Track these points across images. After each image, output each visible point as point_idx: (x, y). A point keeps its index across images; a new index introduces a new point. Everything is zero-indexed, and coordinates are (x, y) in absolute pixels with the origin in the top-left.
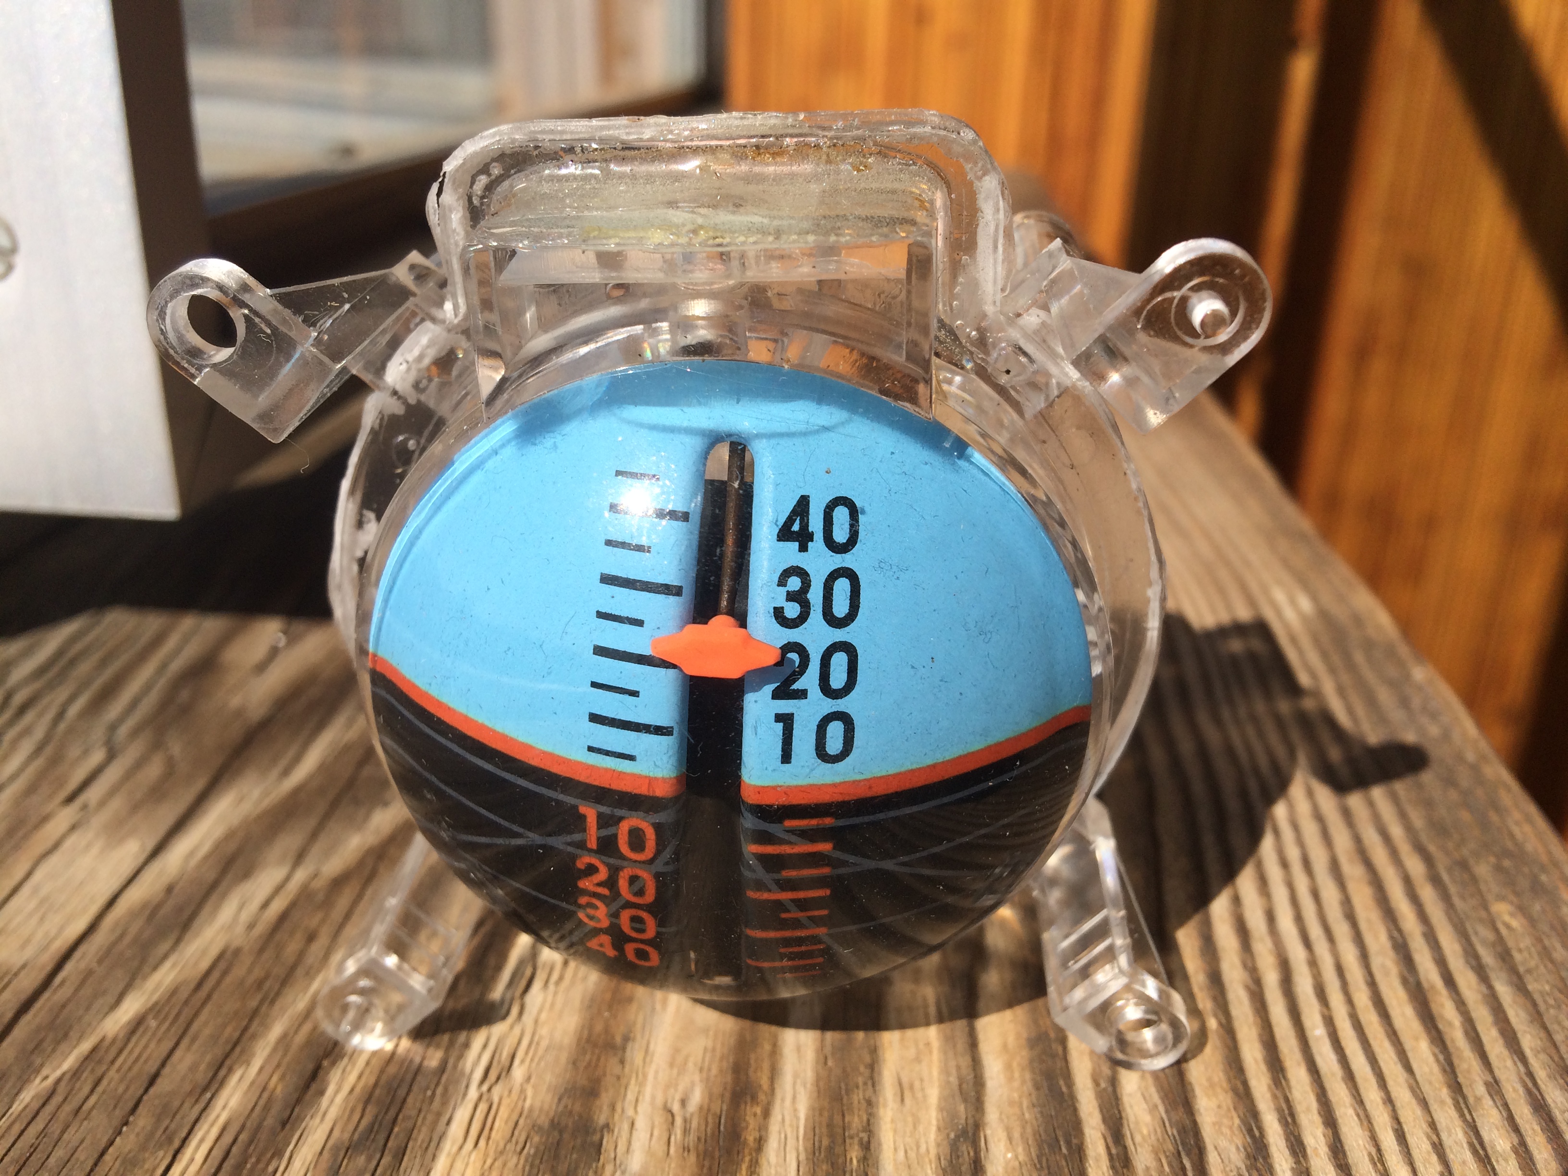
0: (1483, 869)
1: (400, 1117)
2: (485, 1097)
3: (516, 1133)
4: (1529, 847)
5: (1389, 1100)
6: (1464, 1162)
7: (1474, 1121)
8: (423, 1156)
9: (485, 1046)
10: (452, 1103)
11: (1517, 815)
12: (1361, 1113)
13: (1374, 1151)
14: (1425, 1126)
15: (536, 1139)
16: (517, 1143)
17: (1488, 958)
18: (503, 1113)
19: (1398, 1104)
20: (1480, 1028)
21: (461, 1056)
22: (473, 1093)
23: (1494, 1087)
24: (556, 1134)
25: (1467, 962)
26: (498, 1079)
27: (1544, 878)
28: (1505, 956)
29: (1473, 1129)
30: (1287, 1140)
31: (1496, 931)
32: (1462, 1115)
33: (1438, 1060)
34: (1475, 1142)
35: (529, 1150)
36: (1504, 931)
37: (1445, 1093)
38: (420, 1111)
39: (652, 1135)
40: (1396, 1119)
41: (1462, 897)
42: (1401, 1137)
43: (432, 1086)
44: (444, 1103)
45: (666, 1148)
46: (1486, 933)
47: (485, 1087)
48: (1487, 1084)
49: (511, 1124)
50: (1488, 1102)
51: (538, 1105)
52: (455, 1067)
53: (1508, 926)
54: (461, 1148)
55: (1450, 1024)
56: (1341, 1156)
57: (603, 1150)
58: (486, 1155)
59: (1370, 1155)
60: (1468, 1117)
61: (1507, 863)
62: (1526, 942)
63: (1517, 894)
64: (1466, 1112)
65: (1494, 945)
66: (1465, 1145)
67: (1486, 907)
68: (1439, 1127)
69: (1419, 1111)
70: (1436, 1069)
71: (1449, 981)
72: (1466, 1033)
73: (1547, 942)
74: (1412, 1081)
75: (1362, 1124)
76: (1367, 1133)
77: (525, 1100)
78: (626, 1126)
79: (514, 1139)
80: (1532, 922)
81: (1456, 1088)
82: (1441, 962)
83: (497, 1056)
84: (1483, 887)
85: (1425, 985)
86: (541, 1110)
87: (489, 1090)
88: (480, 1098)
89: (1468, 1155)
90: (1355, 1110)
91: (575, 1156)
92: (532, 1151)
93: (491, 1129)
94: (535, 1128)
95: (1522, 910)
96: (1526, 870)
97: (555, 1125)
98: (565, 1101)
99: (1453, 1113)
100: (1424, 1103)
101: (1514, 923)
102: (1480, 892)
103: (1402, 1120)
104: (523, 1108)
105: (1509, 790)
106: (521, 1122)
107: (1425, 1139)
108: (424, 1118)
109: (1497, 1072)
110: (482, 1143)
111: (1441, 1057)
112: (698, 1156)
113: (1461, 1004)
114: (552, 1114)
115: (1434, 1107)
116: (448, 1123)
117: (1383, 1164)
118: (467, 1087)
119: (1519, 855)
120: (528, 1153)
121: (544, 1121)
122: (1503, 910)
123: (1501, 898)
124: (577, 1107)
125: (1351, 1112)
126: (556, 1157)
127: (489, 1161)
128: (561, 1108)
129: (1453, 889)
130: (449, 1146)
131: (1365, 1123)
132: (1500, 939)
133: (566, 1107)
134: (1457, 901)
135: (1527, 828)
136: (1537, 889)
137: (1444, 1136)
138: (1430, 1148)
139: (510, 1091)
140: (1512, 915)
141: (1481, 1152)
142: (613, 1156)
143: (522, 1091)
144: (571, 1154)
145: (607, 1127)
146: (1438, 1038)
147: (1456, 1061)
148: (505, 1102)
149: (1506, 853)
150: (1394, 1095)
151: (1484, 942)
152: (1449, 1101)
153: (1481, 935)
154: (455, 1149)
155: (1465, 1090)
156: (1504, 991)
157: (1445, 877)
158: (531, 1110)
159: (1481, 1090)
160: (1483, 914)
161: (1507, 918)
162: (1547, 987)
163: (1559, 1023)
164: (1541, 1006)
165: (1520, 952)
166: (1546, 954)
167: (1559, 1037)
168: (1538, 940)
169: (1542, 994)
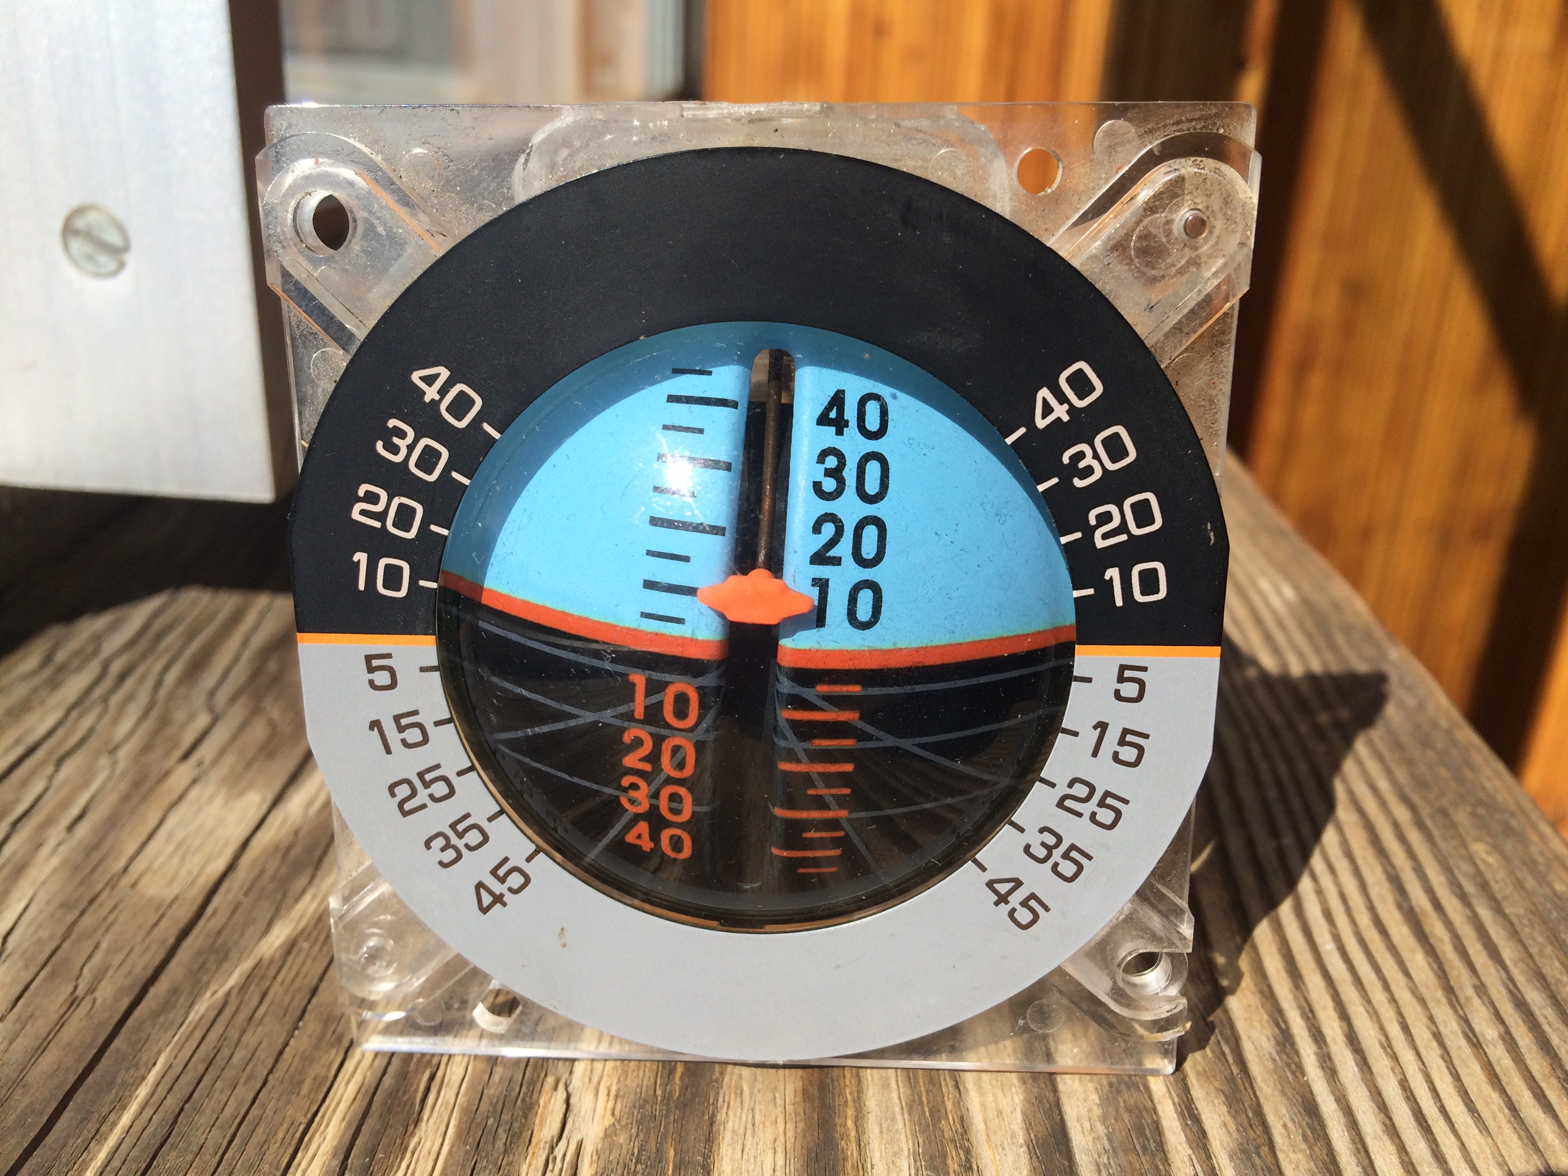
0: (1461, 816)
4: (1500, 798)
5: (1393, 1000)
6: (1460, 1048)
7: (1466, 1015)
12: (1371, 1011)
13: (1383, 1040)
14: (1425, 1020)
17: (1470, 888)
19: (1401, 1003)
20: (1466, 943)
23: (1482, 990)
25: (1453, 891)
27: (1514, 823)
28: (1484, 886)
29: (1465, 1021)
30: (1310, 1031)
31: (1476, 866)
32: (1455, 1011)
33: (1432, 969)
34: (1468, 1031)
36: (1482, 867)
37: (1440, 994)
40: (1400, 1014)
41: (1444, 838)
42: (1405, 1028)
46: (1465, 867)
48: (1475, 987)
50: (1476, 1000)
53: (1486, 863)
55: (1441, 940)
56: (1355, 1043)
59: (1380, 1042)
60: (1461, 1013)
61: (1481, 811)
62: (1501, 875)
63: (1492, 836)
64: (1459, 1008)
65: (1474, 878)
66: (1460, 1035)
67: (1464, 844)
68: (1437, 1021)
69: (1419, 1009)
70: (1431, 975)
71: (1437, 906)
72: (1456, 948)
73: (1519, 874)
74: (1411, 985)
76: (1377, 1027)
80: (1506, 858)
81: (1449, 990)
82: (1430, 891)
84: (1461, 830)
85: (1417, 909)
89: (1463, 1042)
90: (1365, 1007)
95: (1496, 848)
96: (1497, 816)
99: (1448, 1009)
100: (1423, 1002)
101: (1491, 859)
102: (1459, 835)
103: (1405, 1015)
107: (1425, 1029)
109: (1483, 977)
111: (1435, 966)
113: (1449, 924)
115: (1431, 1005)
117: (1390, 1047)
119: (1491, 805)
122: (1480, 849)
123: (1478, 839)
125: (1361, 1009)
129: (1435, 832)
131: (1374, 1018)
132: (1479, 873)
134: (1439, 841)
135: (1498, 783)
136: (1509, 832)
137: (1442, 1028)
138: (1430, 1036)
140: (1487, 853)
141: (1474, 1039)
146: (1431, 951)
147: (1447, 969)
149: (1481, 803)
150: (1396, 996)
151: (1466, 875)
152: (1444, 1000)
153: (1462, 869)
155: (1458, 992)
156: (1485, 914)
157: (1428, 822)
159: (1470, 991)
160: (1464, 852)
161: (1483, 855)
162: (1522, 911)
163: (1533, 939)
164: (1518, 926)
165: (1497, 882)
166: (1519, 884)
167: (1534, 950)
168: (1512, 873)
169: (1518, 916)
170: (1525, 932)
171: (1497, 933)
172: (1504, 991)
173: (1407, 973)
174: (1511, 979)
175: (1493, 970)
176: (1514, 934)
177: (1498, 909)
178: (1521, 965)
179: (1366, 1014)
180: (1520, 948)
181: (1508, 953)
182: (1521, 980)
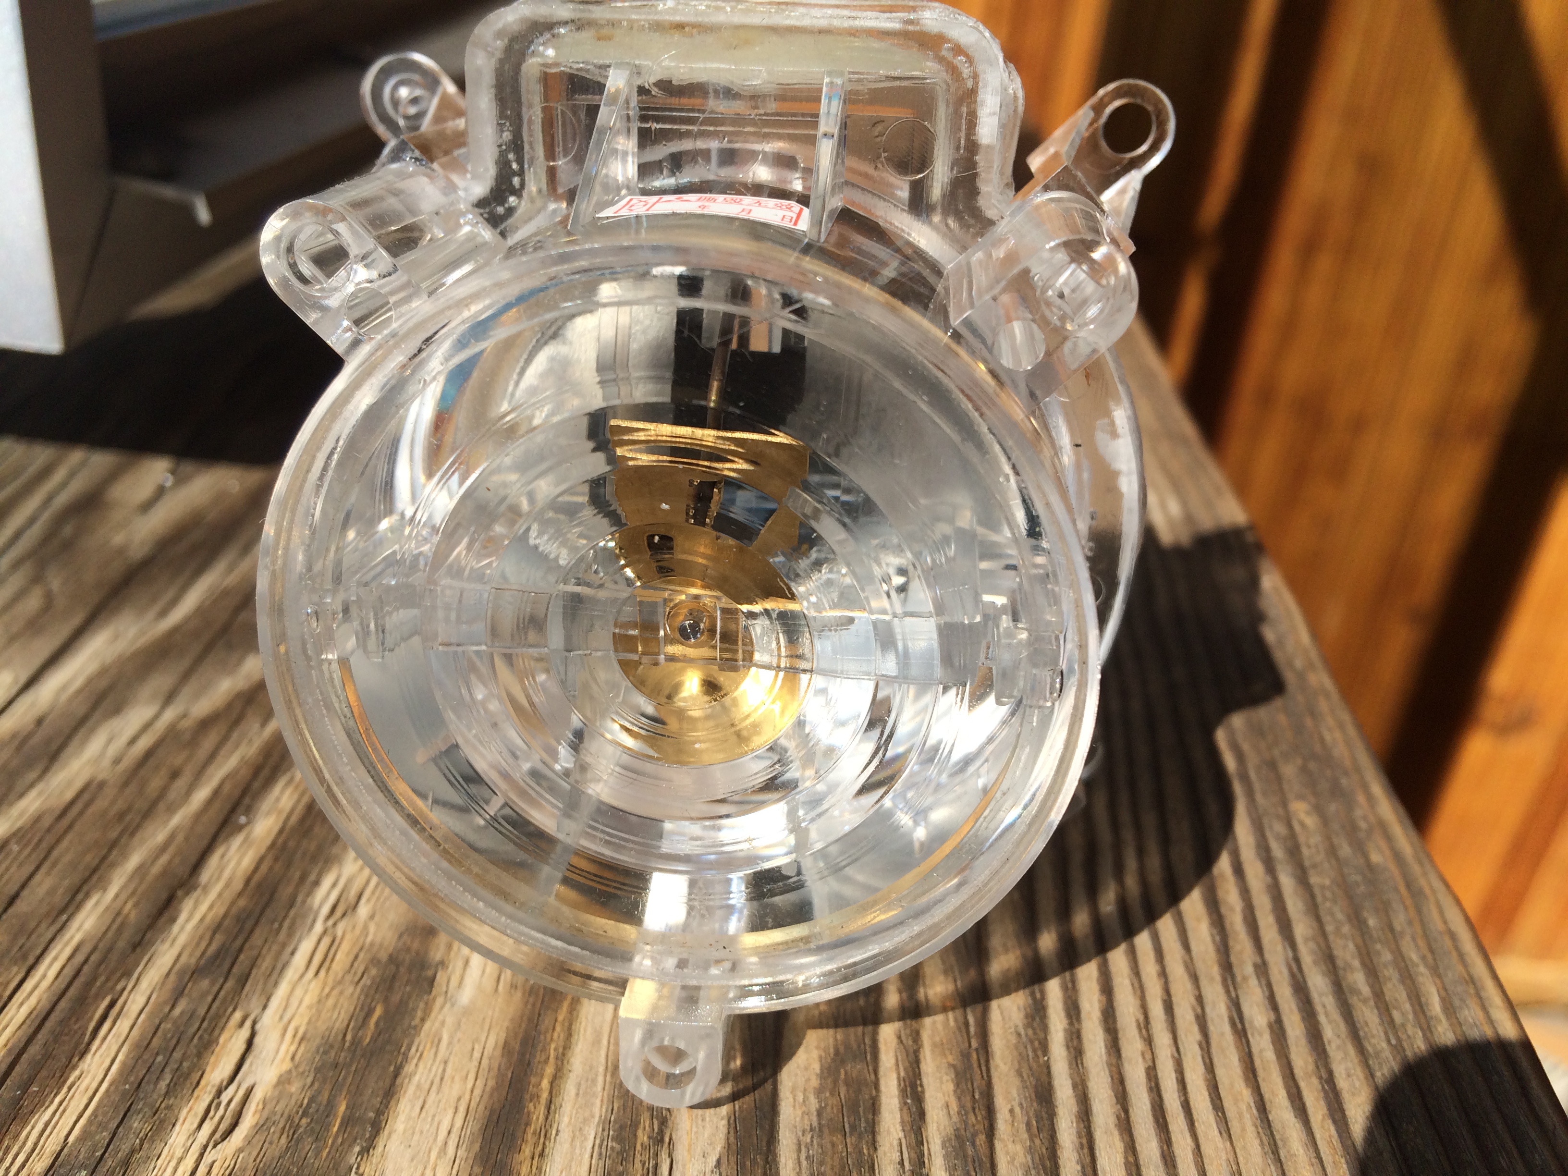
0: (1289, 770)
1: (247, 946)
2: (330, 931)
3: (356, 964)
4: (1336, 753)
5: (1163, 974)
6: (1222, 1034)
7: (1237, 997)
8: (265, 983)
9: (334, 885)
10: (298, 934)
11: (1330, 721)
12: (1137, 985)
13: (1141, 1018)
14: (1192, 999)
15: (373, 971)
16: (355, 973)
17: (1278, 851)
18: (345, 946)
19: (1171, 978)
20: (1259, 914)
21: (309, 893)
22: (319, 927)
23: (1262, 969)
24: (393, 968)
25: (1258, 854)
26: (344, 915)
27: (1344, 781)
28: (1294, 851)
29: (1236, 1005)
30: (1065, 1003)
31: (1290, 826)
32: (1228, 992)
33: (1214, 941)
34: (1236, 1017)
35: (367, 981)
36: (1297, 828)
37: (1216, 971)
38: (266, 941)
39: (483, 972)
40: (1167, 991)
41: (1265, 794)
42: (1169, 1007)
43: (280, 919)
44: (290, 935)
45: (495, 984)
46: (1279, 828)
47: (330, 923)
48: (1256, 966)
49: (352, 957)
50: (1253, 982)
51: (378, 940)
52: (304, 902)
53: (1302, 824)
54: (302, 976)
55: (1232, 909)
56: (1111, 1021)
57: (435, 984)
58: (325, 984)
59: (1137, 1021)
60: (1233, 994)
61: (1312, 765)
62: (1316, 839)
63: (1316, 794)
64: (1231, 989)
65: (1286, 840)
66: (1226, 1020)
67: (1284, 804)
68: (1205, 1001)
69: (1188, 985)
70: (1211, 950)
71: (1238, 872)
72: (1245, 918)
73: (1336, 841)
74: (1187, 957)
75: (1135, 992)
76: (1138, 1002)
77: (367, 936)
78: (460, 964)
79: (353, 971)
80: (1325, 821)
81: (1227, 967)
83: (344, 896)
84: (1286, 786)
86: (381, 945)
87: (335, 924)
88: (325, 932)
89: (1227, 1028)
90: (1131, 980)
91: (408, 989)
92: (369, 982)
93: (332, 960)
94: (374, 961)
95: (1319, 810)
96: (1328, 773)
97: (393, 959)
98: (405, 937)
99: (1219, 989)
100: (1195, 978)
101: (1309, 822)
102: (1281, 790)
103: (1172, 992)
104: (364, 943)
105: (1327, 696)
106: (362, 955)
107: (1190, 1012)
108: (270, 949)
109: (1268, 956)
110: (322, 973)
111: (1218, 938)
112: (524, 994)
113: (1246, 892)
114: (391, 949)
115: (1204, 983)
116: (293, 953)
117: (1148, 1030)
118: (314, 921)
119: (1326, 759)
120: (365, 985)
121: (383, 956)
122: (1301, 810)
123: (1301, 797)
124: (416, 945)
125: (1127, 982)
126: (390, 988)
127: (327, 990)
128: (400, 944)
129: (1257, 787)
130: (291, 974)
131: (1139, 992)
132: (1293, 835)
133: (405, 944)
134: (1259, 797)
135: (1338, 735)
136: (1337, 791)
137: (1208, 1010)
138: (1194, 1020)
139: (354, 927)
140: (1307, 813)
141: (1239, 1026)
142: (444, 989)
143: (366, 927)
144: (405, 986)
145: (443, 964)
146: (1218, 922)
147: (1231, 943)
148: (348, 937)
149: (1314, 756)
150: (1168, 970)
151: (1278, 837)
152: (1218, 978)
153: (1275, 831)
154: (297, 976)
155: (1236, 970)
156: (1287, 882)
157: (1253, 775)
158: (372, 944)
159: (1249, 970)
160: (1281, 811)
161: (1303, 816)
162: (1327, 882)
163: (1332, 914)
164: (1319, 899)
165: (1309, 847)
166: (1332, 851)
167: (1329, 928)
168: (1328, 838)
169: (1323, 887)
170: (1325, 906)
171: (1295, 906)
172: (1285, 971)
173: (1186, 946)
174: (1297, 960)
175: (1279, 948)
176: (1313, 909)
177: (1302, 878)
178: (1312, 945)
179: (1130, 988)
180: (1315, 924)
181: (1302, 929)
182: (1307, 959)
